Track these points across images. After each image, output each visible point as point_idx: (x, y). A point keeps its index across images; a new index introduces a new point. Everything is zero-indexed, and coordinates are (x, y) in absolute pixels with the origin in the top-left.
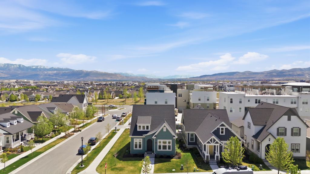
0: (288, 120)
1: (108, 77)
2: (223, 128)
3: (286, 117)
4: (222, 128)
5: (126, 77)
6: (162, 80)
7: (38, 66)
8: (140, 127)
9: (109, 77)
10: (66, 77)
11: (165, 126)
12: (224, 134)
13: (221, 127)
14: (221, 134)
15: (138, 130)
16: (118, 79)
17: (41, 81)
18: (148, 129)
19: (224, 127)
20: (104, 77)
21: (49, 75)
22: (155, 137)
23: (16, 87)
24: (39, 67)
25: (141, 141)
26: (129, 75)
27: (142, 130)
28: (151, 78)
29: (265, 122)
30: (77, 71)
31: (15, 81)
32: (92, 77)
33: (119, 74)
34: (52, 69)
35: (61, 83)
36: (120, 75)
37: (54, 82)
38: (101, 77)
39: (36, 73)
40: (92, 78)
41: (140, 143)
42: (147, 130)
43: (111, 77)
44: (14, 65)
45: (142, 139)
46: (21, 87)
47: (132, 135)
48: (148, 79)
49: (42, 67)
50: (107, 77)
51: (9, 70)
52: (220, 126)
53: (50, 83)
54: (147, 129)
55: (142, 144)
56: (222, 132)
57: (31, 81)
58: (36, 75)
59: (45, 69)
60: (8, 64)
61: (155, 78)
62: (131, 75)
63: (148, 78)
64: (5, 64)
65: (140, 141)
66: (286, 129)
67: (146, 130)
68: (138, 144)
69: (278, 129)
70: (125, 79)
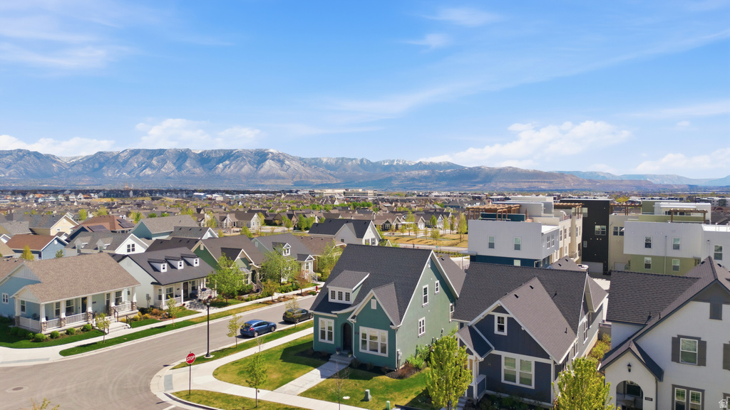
0: (710, 318)
1: (541, 182)
2: (503, 318)
3: (706, 307)
4: (499, 318)
5: (590, 181)
6: (701, 188)
7: (393, 161)
8: (333, 293)
9: (544, 182)
10: (444, 183)
11: (374, 297)
12: (505, 333)
13: (497, 315)
14: (496, 331)
15: (330, 300)
16: (567, 188)
17: (397, 192)
18: (349, 300)
19: (505, 316)
20: (532, 182)
21: (413, 179)
22: (354, 321)
23: (335, 203)
24: (395, 163)
25: (332, 325)
26: (599, 176)
27: (336, 300)
28: (665, 183)
29: (646, 317)
30: (469, 168)
31: (342, 191)
32: (503, 182)
33: (572, 174)
34: (421, 166)
35: (425, 196)
36: (574, 176)
37: (414, 194)
38: (525, 182)
39: (390, 175)
40: (501, 185)
41: (330, 328)
42: (347, 302)
43: (551, 182)
44: (352, 160)
45: (333, 321)
46: (346, 203)
47: (315, 310)
48: (655, 186)
49: (401, 163)
50: (538, 182)
51: (344, 169)
52: (494, 311)
53: (406, 196)
54: (346, 300)
55: (333, 331)
56: (501, 328)
57: (369, 192)
58: (390, 179)
59: (407, 167)
60: (343, 159)
61: (679, 183)
62: (603, 177)
63: (656, 183)
64: (338, 159)
65: (330, 325)
66: (703, 345)
67: (344, 301)
68: (327, 330)
69: (676, 341)
70: (587, 187)
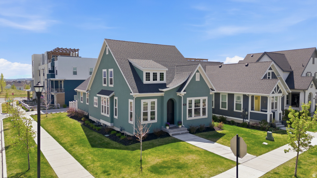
0: (313, 63)
2: (270, 73)
8: (148, 74)
11: (198, 71)
15: (145, 82)
18: (163, 80)
22: (185, 93)
25: (156, 105)
27: (151, 81)
41: (153, 108)
42: (162, 82)
45: (156, 100)
47: (139, 92)
52: (269, 69)
54: (161, 80)
55: (156, 110)
65: (153, 105)
66: (311, 75)
68: (149, 111)
69: (306, 75)
